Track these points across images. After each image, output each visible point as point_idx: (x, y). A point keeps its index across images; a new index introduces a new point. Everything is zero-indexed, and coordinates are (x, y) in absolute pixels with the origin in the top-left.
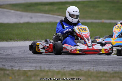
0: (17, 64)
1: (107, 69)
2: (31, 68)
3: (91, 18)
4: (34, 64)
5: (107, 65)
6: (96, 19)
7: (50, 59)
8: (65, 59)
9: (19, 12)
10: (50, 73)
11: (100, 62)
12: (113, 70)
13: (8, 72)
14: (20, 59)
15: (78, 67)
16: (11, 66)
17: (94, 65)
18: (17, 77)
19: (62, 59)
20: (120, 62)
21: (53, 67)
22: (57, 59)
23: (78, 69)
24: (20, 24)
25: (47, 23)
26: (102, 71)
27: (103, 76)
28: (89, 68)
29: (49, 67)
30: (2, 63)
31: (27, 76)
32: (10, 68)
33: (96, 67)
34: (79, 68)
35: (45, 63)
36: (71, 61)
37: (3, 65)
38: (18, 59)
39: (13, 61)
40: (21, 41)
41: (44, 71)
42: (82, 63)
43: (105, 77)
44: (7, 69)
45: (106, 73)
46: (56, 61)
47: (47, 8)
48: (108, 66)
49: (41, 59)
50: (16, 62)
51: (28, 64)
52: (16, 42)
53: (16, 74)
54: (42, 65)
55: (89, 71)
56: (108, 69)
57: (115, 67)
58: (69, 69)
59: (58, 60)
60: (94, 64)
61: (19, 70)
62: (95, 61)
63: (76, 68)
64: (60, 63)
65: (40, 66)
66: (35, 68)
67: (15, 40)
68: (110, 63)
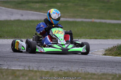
0: (6, 62)
1: (95, 70)
2: (20, 67)
4: (23, 63)
5: (95, 66)
6: (86, 18)
7: (39, 58)
8: (54, 59)
10: (38, 74)
11: (89, 63)
12: (101, 72)
14: (9, 57)
15: (66, 67)
18: (5, 77)
19: (51, 59)
21: (41, 66)
22: (46, 59)
23: (66, 70)
24: (11, 21)
26: (90, 72)
27: (91, 78)
28: (78, 68)
29: (38, 67)
31: (16, 76)
33: (84, 68)
34: (68, 68)
35: (34, 62)
36: (60, 61)
38: (8, 57)
39: (2, 59)
41: (32, 71)
42: (71, 64)
43: (93, 79)
45: (94, 74)
46: (45, 60)
48: (96, 67)
49: (30, 58)
50: (5, 60)
51: (16, 63)
52: (6, 39)
53: (4, 74)
54: (31, 64)
55: (77, 71)
56: (97, 70)
57: (104, 68)
58: (58, 69)
59: (47, 60)
60: (83, 64)
61: (7, 69)
62: (84, 61)
64: (49, 62)
65: (29, 65)
66: (24, 67)
67: (5, 37)
68: (98, 64)
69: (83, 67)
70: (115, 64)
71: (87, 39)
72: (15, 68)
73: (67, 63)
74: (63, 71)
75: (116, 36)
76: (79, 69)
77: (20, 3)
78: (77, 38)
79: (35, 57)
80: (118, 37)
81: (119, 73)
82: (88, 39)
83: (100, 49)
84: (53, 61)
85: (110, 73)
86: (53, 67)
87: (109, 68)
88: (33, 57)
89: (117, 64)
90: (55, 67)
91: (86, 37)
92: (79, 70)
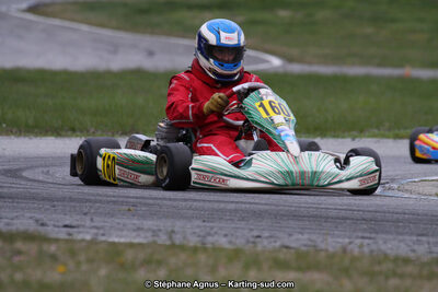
0: (88, 218)
4: (150, 223)
5: (412, 234)
7: (207, 205)
8: (261, 207)
10: (202, 257)
12: (431, 252)
13: (53, 248)
14: (100, 202)
15: (306, 236)
16: (66, 226)
17: (365, 230)
18: (84, 267)
19: (252, 206)
21: (216, 233)
22: (232, 206)
23: (305, 245)
24: (109, 74)
26: (392, 253)
27: (395, 274)
28: (347, 240)
30: (38, 216)
31: (122, 266)
32: (62, 234)
33: (370, 238)
34: (311, 240)
37: (37, 221)
38: (96, 202)
39: (74, 207)
41: (182, 248)
42: (324, 224)
43: (402, 276)
44: (53, 236)
45: (406, 261)
48: (415, 238)
49: (175, 204)
50: (86, 210)
51: (128, 221)
53: (82, 257)
54: (179, 225)
55: (344, 251)
56: (416, 247)
58: (275, 242)
59: (236, 211)
61: (93, 242)
62: (369, 216)
63: (299, 240)
64: (243, 219)
65: (170, 229)
67: (88, 131)
69: (368, 235)
71: (385, 140)
72: (121, 237)
74: (292, 251)
76: (350, 243)
77: (143, 11)
78: (346, 134)
79: (195, 200)
82: (388, 137)
83: (432, 176)
84: (258, 215)
86: (259, 237)
88: (186, 200)
91: (382, 132)
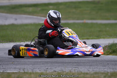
1: (87, 69)
2: (15, 70)
3: (74, 19)
6: (78, 19)
9: (4, 14)
11: (82, 63)
20: (100, 62)
25: (31, 25)
29: (32, 69)
35: (29, 64)
36: (54, 62)
40: (6, 43)
46: (40, 62)
47: (31, 9)
57: (96, 67)
60: (75, 64)
66: (19, 70)
68: (91, 63)
70: (107, 63)
73: (60, 64)
75: (107, 36)
80: (109, 36)
81: (111, 72)
85: (102, 72)
87: (101, 67)
89: (109, 63)
90: (49, 68)
92: (72, 70)
